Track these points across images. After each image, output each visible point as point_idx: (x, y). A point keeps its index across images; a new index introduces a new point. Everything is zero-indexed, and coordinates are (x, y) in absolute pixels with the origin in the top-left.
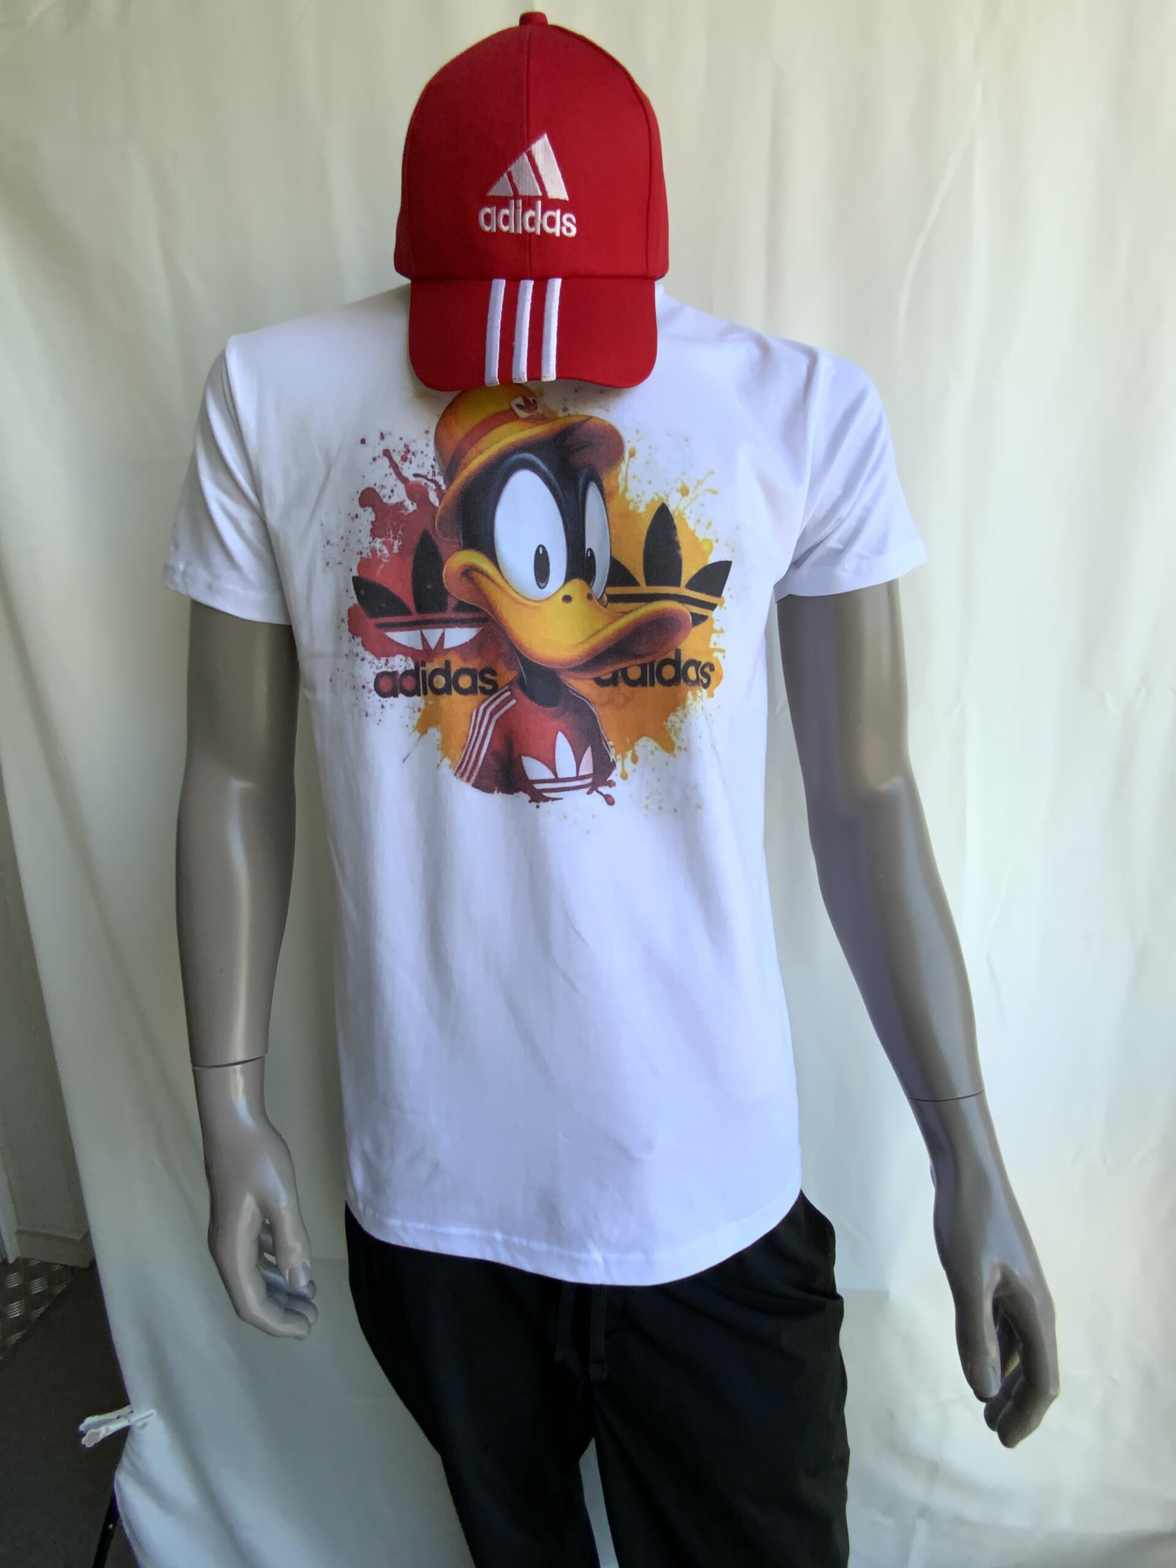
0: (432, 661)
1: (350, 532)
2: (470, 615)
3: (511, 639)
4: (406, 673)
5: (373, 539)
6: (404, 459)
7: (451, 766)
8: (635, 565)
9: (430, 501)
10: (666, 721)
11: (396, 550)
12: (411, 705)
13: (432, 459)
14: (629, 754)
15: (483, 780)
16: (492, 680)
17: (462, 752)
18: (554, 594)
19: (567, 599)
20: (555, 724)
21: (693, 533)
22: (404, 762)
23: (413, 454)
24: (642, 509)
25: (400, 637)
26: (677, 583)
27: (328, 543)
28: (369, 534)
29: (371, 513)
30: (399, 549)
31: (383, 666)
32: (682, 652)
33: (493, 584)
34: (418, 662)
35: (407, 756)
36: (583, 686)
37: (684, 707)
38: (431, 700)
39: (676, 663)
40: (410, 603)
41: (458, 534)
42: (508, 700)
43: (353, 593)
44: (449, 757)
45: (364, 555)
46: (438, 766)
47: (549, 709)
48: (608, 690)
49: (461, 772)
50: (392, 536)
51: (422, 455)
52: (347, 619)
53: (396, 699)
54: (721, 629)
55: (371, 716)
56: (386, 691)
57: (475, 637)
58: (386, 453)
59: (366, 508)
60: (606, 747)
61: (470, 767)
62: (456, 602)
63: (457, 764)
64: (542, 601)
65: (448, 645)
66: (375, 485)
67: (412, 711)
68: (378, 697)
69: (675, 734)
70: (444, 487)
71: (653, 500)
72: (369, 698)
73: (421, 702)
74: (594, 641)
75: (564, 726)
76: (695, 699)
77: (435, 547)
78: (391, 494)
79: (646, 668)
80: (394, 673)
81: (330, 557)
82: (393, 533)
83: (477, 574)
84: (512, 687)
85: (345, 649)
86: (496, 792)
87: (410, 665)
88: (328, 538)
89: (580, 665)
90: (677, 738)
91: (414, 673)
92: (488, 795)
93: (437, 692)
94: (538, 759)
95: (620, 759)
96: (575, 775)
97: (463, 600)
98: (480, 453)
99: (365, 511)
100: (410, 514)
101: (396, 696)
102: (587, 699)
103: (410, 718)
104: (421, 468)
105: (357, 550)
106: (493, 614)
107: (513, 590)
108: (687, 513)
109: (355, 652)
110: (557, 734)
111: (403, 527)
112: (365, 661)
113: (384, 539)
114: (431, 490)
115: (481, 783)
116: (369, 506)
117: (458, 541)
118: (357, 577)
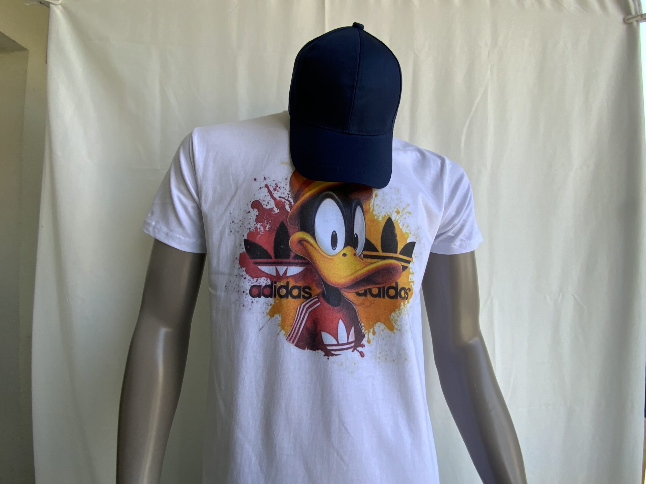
0: (280, 282)
1: (245, 218)
2: (300, 261)
3: (320, 273)
4: (266, 286)
5: (257, 223)
6: (275, 190)
7: (284, 335)
8: (377, 242)
9: (286, 209)
10: (390, 316)
11: (267, 229)
12: (267, 302)
13: (288, 190)
14: (371, 330)
15: (300, 342)
16: (309, 292)
17: (291, 327)
18: (339, 253)
19: (344, 255)
20: (338, 315)
21: (401, 230)
22: (260, 330)
23: (279, 188)
24: (380, 219)
25: (265, 269)
26: (396, 253)
27: (233, 222)
28: (255, 220)
29: (257, 211)
30: (269, 228)
31: (255, 282)
32: (398, 284)
33: (313, 248)
34: (273, 281)
35: (262, 328)
36: (350, 296)
37: (399, 310)
38: (277, 300)
39: (396, 288)
40: (272, 253)
41: (298, 224)
42: (316, 303)
43: (243, 246)
44: (284, 330)
45: (251, 230)
46: (278, 334)
47: (336, 308)
48: (362, 298)
49: (290, 338)
50: (266, 223)
51: (284, 189)
52: (239, 258)
53: (260, 298)
54: (413, 272)
55: (246, 306)
56: (255, 294)
57: (302, 271)
58: (266, 186)
59: (254, 209)
60: (360, 326)
61: (294, 336)
62: (294, 254)
63: (288, 333)
64: (334, 256)
65: (288, 274)
66: (260, 199)
67: (267, 305)
68: (250, 297)
69: (394, 323)
70: (293, 203)
71: (385, 215)
72: (246, 297)
73: (272, 301)
74: (356, 275)
75: (342, 316)
76: (404, 306)
77: (286, 229)
78: (267, 204)
79: (381, 289)
80: (260, 286)
81: (233, 229)
82: (267, 221)
83: (306, 243)
84: (319, 297)
85: (236, 272)
86: (306, 349)
87: (268, 282)
88: (233, 220)
89: (349, 286)
90: (395, 324)
91: (270, 287)
92: (302, 351)
93: (281, 297)
94: (330, 334)
95: (367, 333)
96: (346, 342)
97: (298, 254)
98: (310, 190)
99: (253, 210)
100: (275, 214)
101: (260, 297)
102: (352, 302)
103: (265, 308)
104: (282, 194)
105: (247, 227)
106: (312, 261)
107: (322, 251)
108: (399, 221)
109: (241, 274)
110: (339, 321)
111: (272, 219)
112: (246, 279)
113: (262, 224)
114: (286, 204)
115: (300, 344)
116: (256, 208)
117: (297, 227)
118: (246, 239)
